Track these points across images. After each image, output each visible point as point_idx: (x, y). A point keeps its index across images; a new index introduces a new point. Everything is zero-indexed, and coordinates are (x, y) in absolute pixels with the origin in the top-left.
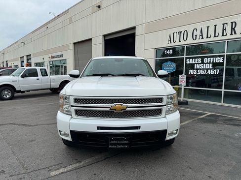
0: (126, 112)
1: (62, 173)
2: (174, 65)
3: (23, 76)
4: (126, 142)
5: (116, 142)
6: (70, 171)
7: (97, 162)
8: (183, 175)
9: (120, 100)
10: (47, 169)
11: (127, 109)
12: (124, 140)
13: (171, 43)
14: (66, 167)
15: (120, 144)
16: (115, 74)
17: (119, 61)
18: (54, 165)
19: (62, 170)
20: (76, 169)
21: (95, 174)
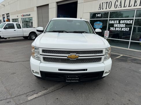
0: (78, 59)
1: (36, 98)
3: (5, 28)
4: (77, 78)
5: (71, 79)
6: (41, 96)
7: (58, 89)
8: (113, 99)
10: (25, 95)
11: (79, 58)
12: (76, 77)
14: (37, 93)
15: (73, 80)
16: (68, 31)
18: (30, 92)
19: (35, 96)
20: (44, 95)
21: (57, 99)
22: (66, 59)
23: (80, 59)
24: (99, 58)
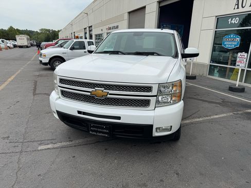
0: (108, 98)
1: (48, 149)
2: (238, 39)
3: (72, 49)
4: (105, 131)
5: (96, 129)
7: (86, 144)
9: (102, 85)
10: (39, 143)
11: (109, 96)
12: (103, 128)
13: (238, 8)
14: (55, 144)
15: (100, 132)
17: (137, 35)
18: (48, 140)
19: (50, 146)
20: (62, 147)
21: (74, 157)
22: (87, 96)
23: (111, 99)
24: (146, 100)
